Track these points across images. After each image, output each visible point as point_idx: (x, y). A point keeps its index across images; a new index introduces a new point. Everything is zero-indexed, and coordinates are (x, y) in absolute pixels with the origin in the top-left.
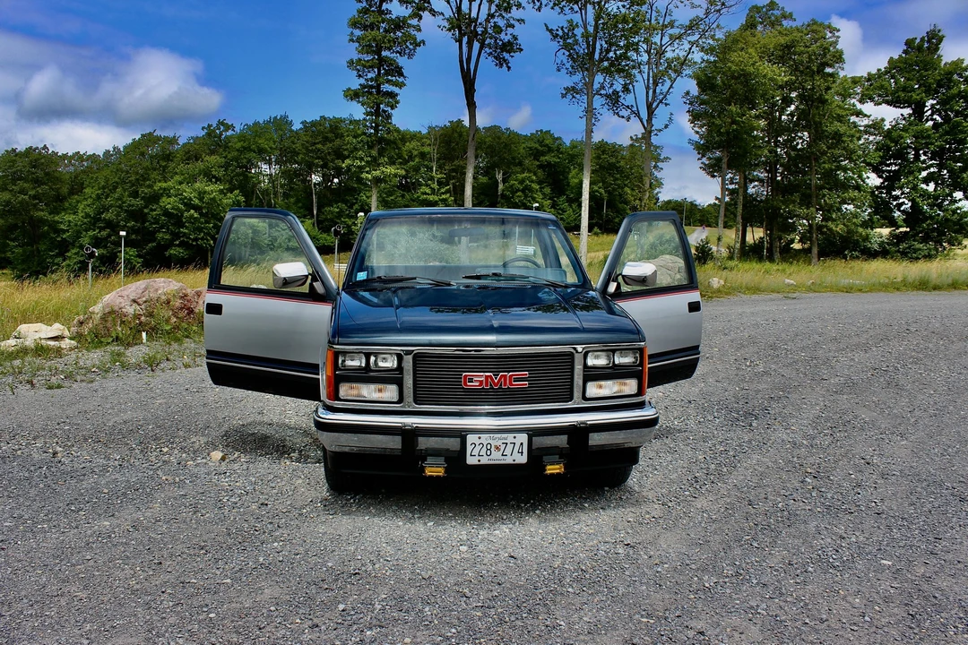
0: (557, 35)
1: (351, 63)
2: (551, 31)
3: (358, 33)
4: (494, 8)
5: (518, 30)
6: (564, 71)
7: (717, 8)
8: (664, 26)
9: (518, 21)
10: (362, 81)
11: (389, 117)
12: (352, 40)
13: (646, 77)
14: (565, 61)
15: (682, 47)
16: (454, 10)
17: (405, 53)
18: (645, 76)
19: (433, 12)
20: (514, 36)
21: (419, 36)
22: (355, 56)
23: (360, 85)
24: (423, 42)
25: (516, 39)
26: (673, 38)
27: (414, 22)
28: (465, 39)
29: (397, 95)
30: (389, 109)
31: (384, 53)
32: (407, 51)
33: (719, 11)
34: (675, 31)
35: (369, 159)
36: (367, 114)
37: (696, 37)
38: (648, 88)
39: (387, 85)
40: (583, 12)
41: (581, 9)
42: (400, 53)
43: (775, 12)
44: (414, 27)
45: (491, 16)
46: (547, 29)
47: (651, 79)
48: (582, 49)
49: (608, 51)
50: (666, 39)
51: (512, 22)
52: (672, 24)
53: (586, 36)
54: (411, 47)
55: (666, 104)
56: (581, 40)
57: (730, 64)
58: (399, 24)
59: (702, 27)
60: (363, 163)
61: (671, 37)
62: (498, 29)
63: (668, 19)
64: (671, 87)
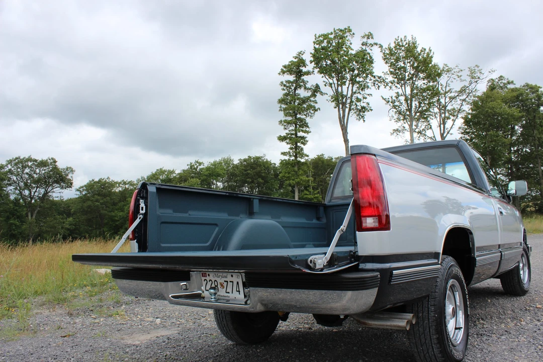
0: (389, 101)
1: (281, 122)
2: (385, 99)
3: (284, 106)
4: (355, 89)
5: (369, 99)
6: (393, 121)
7: (476, 80)
8: (446, 92)
9: (368, 95)
10: (287, 131)
11: (302, 149)
12: (281, 110)
13: (439, 121)
14: (394, 115)
15: (457, 103)
16: (335, 91)
17: (309, 115)
18: (438, 119)
19: (322, 94)
20: (367, 103)
21: (317, 106)
22: (283, 119)
23: (286, 133)
24: (319, 109)
25: (369, 104)
26: (452, 98)
27: (312, 99)
28: (341, 106)
29: (306, 137)
30: (302, 146)
31: (298, 116)
32: (310, 114)
33: (476, 82)
34: (452, 95)
35: (293, 173)
36: (291, 149)
37: (464, 97)
38: (440, 126)
39: (301, 133)
40: (403, 88)
41: (401, 86)
42: (306, 115)
43: (503, 81)
44: (313, 101)
45: (353, 93)
46: (383, 98)
47: (441, 121)
48: (404, 107)
49: (420, 107)
50: (447, 100)
51: (366, 96)
52: (450, 91)
53: (406, 100)
54: (313, 112)
55: (451, 134)
56: (404, 102)
57: (487, 109)
58: (304, 100)
59: (467, 91)
60: (290, 175)
61: (450, 98)
62: (358, 100)
63: (448, 89)
64: (453, 124)
